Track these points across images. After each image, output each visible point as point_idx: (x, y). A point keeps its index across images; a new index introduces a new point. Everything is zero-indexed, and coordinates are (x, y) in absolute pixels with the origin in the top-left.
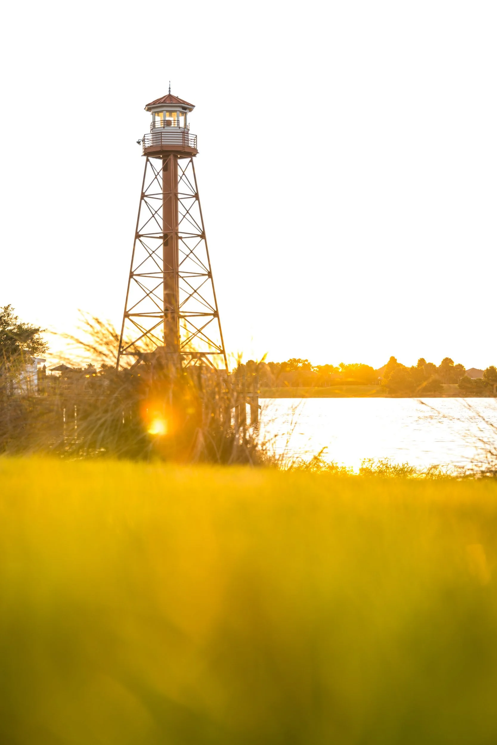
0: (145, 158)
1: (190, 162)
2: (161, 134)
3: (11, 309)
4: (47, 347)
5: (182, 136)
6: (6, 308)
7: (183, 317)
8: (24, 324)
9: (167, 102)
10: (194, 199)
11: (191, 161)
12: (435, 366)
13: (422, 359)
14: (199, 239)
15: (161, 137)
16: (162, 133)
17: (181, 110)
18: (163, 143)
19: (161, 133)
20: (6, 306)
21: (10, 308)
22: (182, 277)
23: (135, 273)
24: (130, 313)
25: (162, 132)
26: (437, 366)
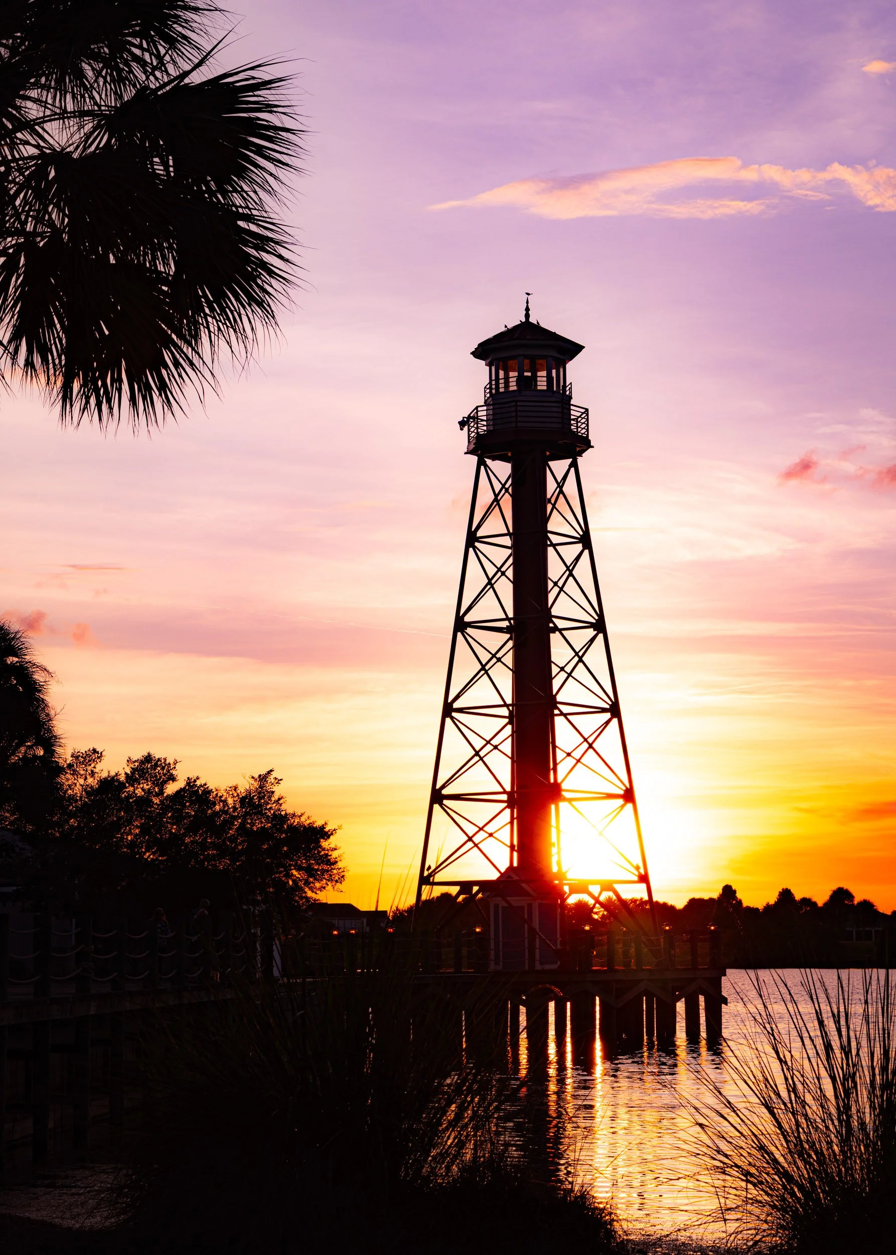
0: (474, 459)
1: (570, 466)
2: (516, 406)
3: (273, 781)
4: (339, 869)
5: (560, 410)
6: (263, 778)
7: (570, 800)
8: (294, 815)
9: (528, 337)
10: (579, 547)
11: (574, 465)
12: (815, 904)
13: (787, 889)
14: (591, 632)
15: (516, 411)
16: (519, 404)
17: (555, 354)
18: (519, 424)
19: (516, 404)
20: (263, 772)
21: (271, 779)
22: (565, 715)
23: (456, 705)
24: (445, 792)
25: (516, 401)
26: (820, 904)
